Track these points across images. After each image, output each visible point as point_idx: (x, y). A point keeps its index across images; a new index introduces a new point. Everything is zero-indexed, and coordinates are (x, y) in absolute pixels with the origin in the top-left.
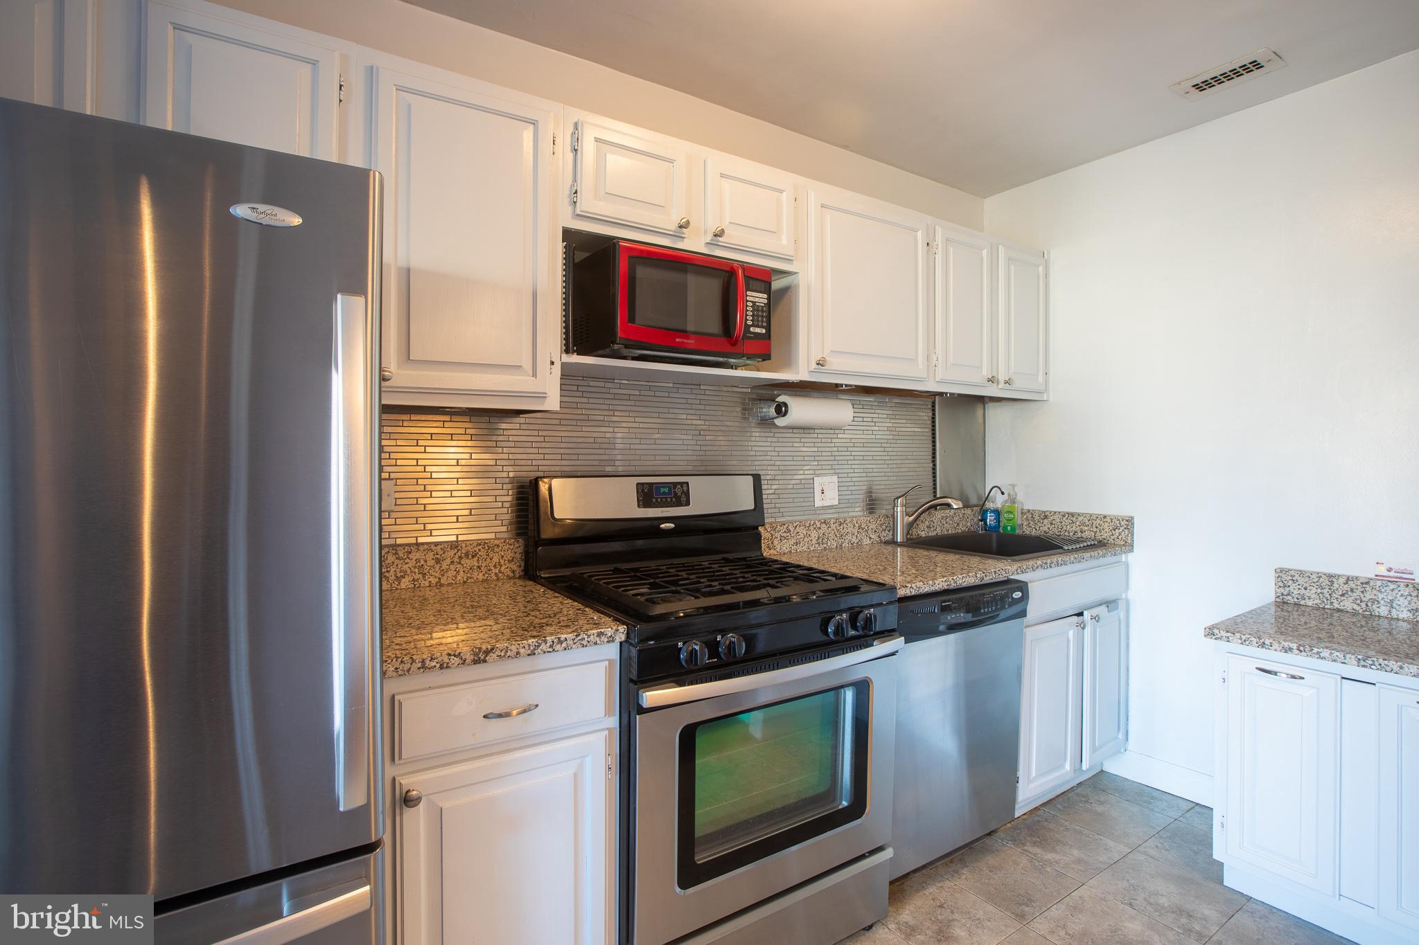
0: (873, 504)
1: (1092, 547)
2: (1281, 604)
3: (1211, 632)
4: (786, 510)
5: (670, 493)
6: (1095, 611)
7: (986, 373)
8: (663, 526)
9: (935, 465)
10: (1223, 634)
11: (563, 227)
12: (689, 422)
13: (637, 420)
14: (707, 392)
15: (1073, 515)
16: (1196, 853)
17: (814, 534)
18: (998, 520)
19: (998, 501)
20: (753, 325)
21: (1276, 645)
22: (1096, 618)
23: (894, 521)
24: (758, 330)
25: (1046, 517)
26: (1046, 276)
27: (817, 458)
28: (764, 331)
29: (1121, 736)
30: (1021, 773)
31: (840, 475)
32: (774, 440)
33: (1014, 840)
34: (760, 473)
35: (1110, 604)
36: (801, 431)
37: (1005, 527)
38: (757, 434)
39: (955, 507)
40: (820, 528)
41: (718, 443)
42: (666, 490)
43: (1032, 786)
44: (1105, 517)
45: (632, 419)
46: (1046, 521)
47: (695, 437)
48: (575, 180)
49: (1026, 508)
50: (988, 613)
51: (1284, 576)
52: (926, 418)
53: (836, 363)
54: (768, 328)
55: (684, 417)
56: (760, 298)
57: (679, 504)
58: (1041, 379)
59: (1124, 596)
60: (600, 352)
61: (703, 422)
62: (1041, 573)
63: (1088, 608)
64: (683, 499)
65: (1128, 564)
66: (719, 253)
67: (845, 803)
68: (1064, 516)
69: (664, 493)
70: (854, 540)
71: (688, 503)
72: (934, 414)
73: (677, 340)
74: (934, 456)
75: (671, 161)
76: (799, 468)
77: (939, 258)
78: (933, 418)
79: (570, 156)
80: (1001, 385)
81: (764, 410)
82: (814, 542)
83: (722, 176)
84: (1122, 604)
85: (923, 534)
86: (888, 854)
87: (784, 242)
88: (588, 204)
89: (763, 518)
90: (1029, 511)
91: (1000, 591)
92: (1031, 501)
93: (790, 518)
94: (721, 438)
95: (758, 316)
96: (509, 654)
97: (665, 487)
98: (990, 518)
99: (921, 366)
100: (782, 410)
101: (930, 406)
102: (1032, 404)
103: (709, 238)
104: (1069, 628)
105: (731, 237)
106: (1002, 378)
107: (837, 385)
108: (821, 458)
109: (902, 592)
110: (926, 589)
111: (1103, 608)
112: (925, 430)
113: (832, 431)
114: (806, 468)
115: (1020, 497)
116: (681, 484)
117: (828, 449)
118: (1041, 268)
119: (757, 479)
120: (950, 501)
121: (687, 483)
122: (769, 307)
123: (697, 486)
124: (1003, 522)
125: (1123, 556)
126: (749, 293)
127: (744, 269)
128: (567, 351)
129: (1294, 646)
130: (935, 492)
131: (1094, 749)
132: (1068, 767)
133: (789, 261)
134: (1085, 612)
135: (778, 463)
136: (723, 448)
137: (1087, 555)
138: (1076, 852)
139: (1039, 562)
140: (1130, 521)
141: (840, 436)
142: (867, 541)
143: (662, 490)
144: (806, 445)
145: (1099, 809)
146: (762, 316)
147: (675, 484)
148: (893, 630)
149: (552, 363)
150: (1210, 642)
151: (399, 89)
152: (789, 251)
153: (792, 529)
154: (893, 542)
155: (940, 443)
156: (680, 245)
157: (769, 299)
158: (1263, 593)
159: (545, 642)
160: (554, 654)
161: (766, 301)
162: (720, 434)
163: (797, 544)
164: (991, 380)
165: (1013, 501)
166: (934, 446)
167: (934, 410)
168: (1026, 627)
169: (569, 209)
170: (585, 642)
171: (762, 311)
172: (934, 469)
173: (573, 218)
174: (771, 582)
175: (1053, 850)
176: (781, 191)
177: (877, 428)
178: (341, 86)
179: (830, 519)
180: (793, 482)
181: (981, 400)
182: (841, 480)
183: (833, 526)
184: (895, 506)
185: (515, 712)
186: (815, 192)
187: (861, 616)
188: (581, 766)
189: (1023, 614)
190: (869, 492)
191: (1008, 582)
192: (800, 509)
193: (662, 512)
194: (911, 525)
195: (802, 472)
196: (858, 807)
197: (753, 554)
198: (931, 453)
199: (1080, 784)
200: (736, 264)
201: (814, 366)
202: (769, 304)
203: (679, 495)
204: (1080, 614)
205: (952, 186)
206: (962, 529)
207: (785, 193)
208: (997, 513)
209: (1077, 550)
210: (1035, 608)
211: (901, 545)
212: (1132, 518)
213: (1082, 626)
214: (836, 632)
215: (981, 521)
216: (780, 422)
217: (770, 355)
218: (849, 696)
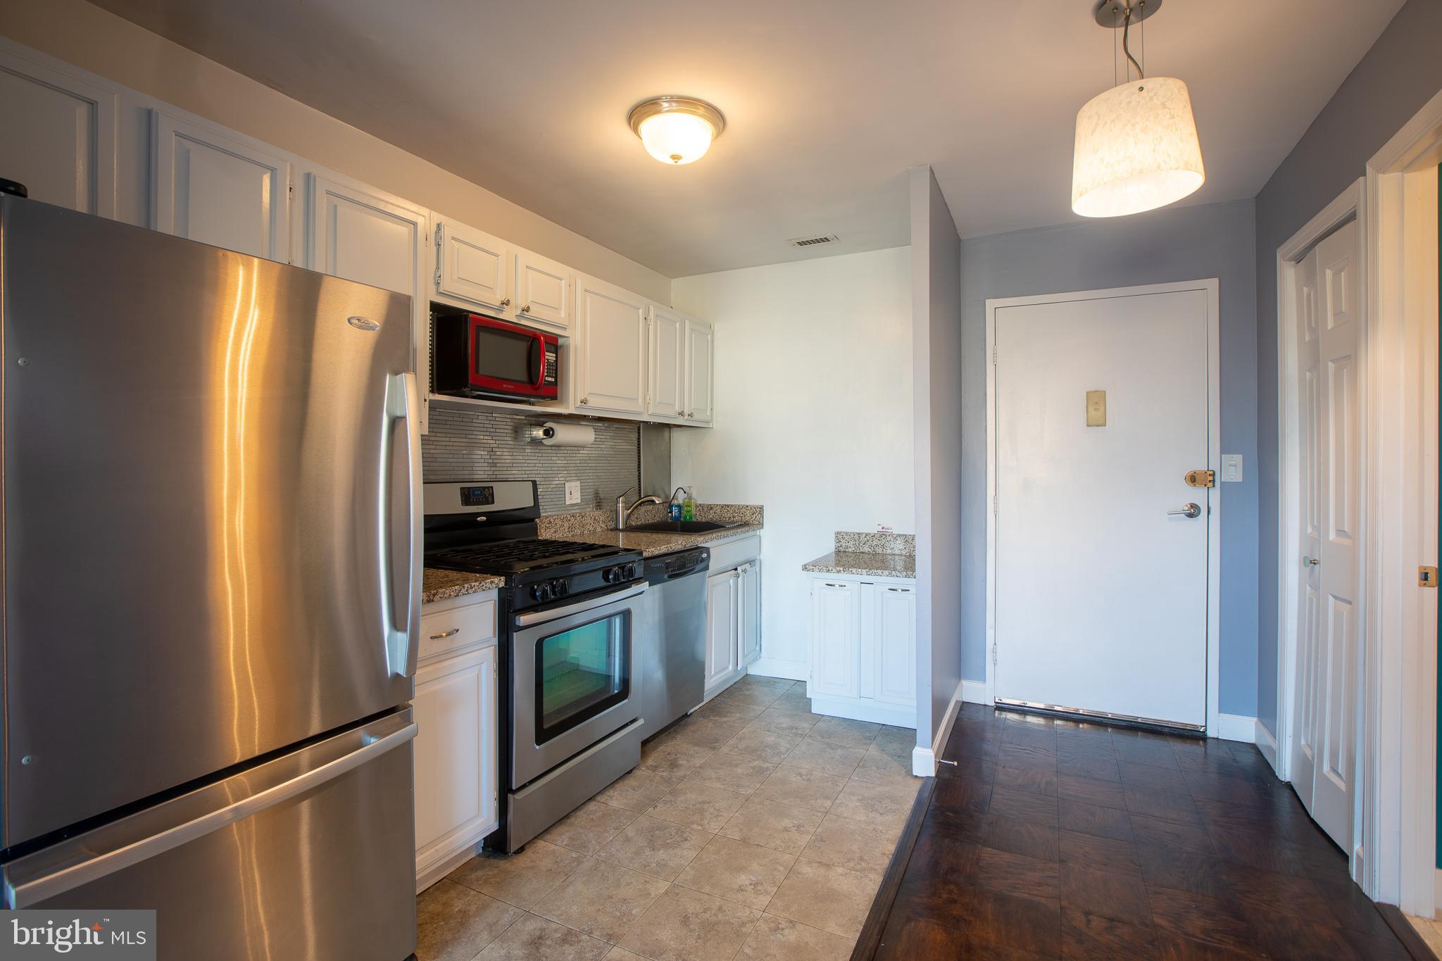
0: (599, 502)
1: (741, 526)
2: (838, 552)
3: (805, 568)
4: (548, 507)
5: (481, 494)
6: (744, 567)
7: (677, 408)
8: (478, 519)
9: (640, 473)
10: (811, 567)
11: (430, 301)
12: (485, 441)
13: (452, 439)
14: (497, 419)
15: (728, 506)
16: (798, 703)
17: (566, 525)
18: (680, 511)
19: (681, 497)
20: (547, 376)
21: (834, 570)
22: (744, 571)
23: (616, 513)
24: (550, 379)
25: (711, 508)
26: (712, 341)
27: (567, 468)
28: (553, 380)
29: (758, 648)
30: (707, 674)
31: (582, 481)
32: (540, 455)
33: (702, 716)
34: (537, 479)
35: (751, 562)
36: (557, 448)
37: (685, 517)
38: (529, 451)
39: (657, 502)
40: (570, 520)
41: (504, 457)
42: (479, 492)
43: (712, 680)
44: (747, 506)
45: (448, 439)
46: (711, 511)
47: (489, 453)
48: (438, 268)
49: (698, 503)
50: (690, 566)
51: (839, 536)
52: (634, 439)
53: (593, 402)
54: (556, 378)
55: (482, 437)
56: (550, 356)
57: (488, 503)
58: (708, 413)
59: (758, 558)
60: (448, 392)
61: (494, 442)
62: (715, 542)
63: (740, 565)
64: (490, 499)
65: (760, 537)
66: (524, 322)
67: (616, 691)
68: (723, 507)
69: (478, 495)
70: (592, 529)
71: (493, 502)
72: (639, 436)
73: (504, 386)
74: (639, 467)
75: (497, 256)
76: (556, 475)
77: (651, 328)
78: (639, 439)
79: (434, 249)
80: (686, 417)
81: (534, 433)
82: (566, 530)
83: (527, 267)
84: (757, 563)
85: (633, 524)
86: (641, 722)
87: (563, 315)
88: (446, 286)
89: (540, 513)
90: (700, 505)
91: (695, 553)
92: (701, 498)
93: (550, 513)
94: (506, 454)
95: (550, 369)
96: (445, 595)
97: (477, 490)
98: (675, 510)
99: (640, 403)
100: (549, 433)
101: (636, 430)
102: (703, 430)
103: (519, 312)
104: (729, 578)
105: (534, 312)
106: (686, 412)
107: (585, 416)
108: (570, 468)
109: (645, 554)
110: (657, 553)
111: (748, 564)
112: (632, 447)
113: (576, 448)
114: (561, 475)
115: (694, 496)
116: (488, 488)
117: (574, 462)
118: (709, 336)
119: (534, 483)
120: (654, 498)
121: (492, 487)
122: (557, 364)
123: (498, 489)
124: (684, 513)
125: (758, 531)
126: (547, 353)
127: (545, 336)
128: (432, 391)
129: (841, 569)
130: (640, 493)
131: (744, 656)
132: (730, 668)
133: (564, 329)
134: (738, 568)
135: (542, 472)
136: (508, 461)
137: (739, 530)
138: (738, 715)
139: (714, 535)
140: (761, 508)
141: (581, 452)
142: (599, 529)
143: (476, 493)
144: (560, 458)
145: (747, 693)
146: (553, 370)
147: (484, 488)
148: (641, 578)
149: (425, 400)
150: (805, 573)
151: (328, 193)
152: (565, 322)
153: (552, 520)
154: (616, 529)
155: (643, 456)
156: (501, 316)
157: (556, 357)
158: (829, 547)
159: (464, 587)
160: (468, 596)
161: (555, 359)
162: (505, 450)
163: (555, 532)
164: (681, 414)
165: (690, 498)
166: (639, 459)
167: (639, 433)
168: (709, 577)
169: (434, 287)
170: (484, 588)
171: (553, 366)
172: (639, 476)
173: (437, 295)
174: (571, 550)
175: (726, 716)
176: (561, 279)
177: (604, 446)
178: (291, 188)
179: (576, 513)
180: (552, 486)
181: (668, 426)
182: (582, 484)
183: (578, 519)
184: (617, 502)
185: (444, 634)
186: (582, 280)
187: (626, 569)
188: (480, 671)
189: (707, 568)
190: (597, 494)
191: (698, 548)
192: (556, 506)
193: (478, 509)
194: (629, 516)
195: (557, 479)
196: (624, 692)
197: (535, 538)
198: (637, 465)
199: (735, 683)
200: (538, 332)
201: (579, 403)
202: (556, 361)
203: (485, 495)
204: (736, 569)
205: (652, 269)
206: (657, 519)
207: (563, 281)
208: (679, 506)
209: (733, 528)
210: (714, 565)
211: (622, 531)
212: (763, 506)
213: (737, 576)
214: (614, 579)
215: (670, 513)
216: (548, 442)
217: (557, 396)
218: (617, 622)
